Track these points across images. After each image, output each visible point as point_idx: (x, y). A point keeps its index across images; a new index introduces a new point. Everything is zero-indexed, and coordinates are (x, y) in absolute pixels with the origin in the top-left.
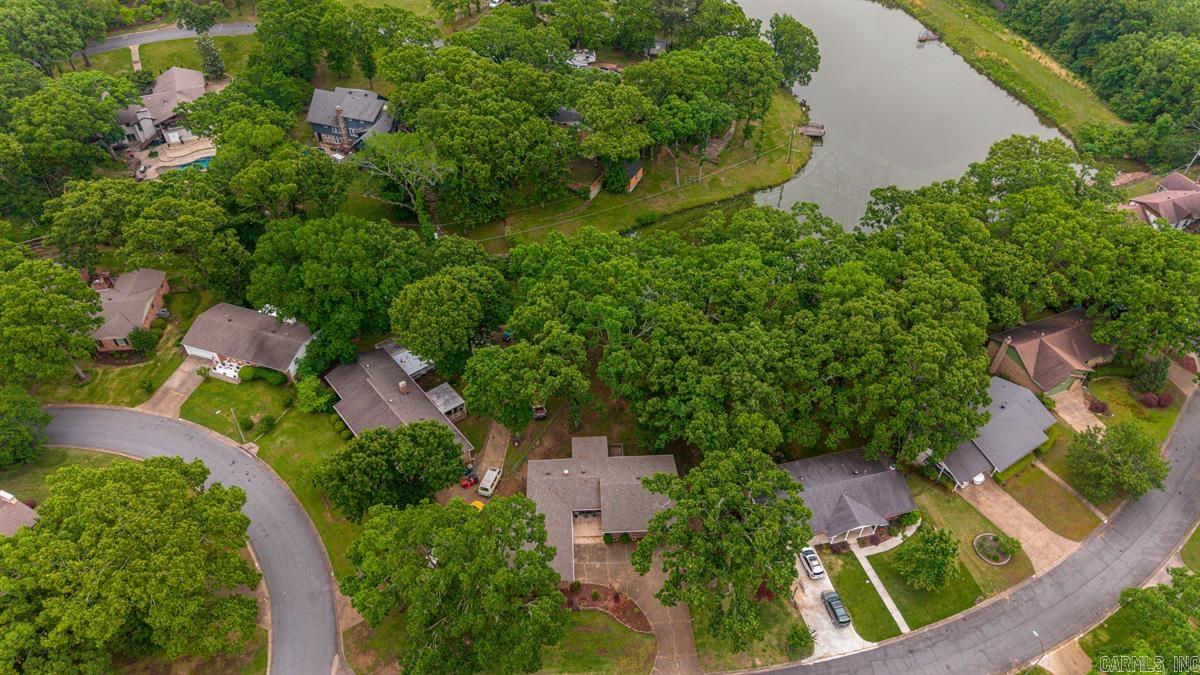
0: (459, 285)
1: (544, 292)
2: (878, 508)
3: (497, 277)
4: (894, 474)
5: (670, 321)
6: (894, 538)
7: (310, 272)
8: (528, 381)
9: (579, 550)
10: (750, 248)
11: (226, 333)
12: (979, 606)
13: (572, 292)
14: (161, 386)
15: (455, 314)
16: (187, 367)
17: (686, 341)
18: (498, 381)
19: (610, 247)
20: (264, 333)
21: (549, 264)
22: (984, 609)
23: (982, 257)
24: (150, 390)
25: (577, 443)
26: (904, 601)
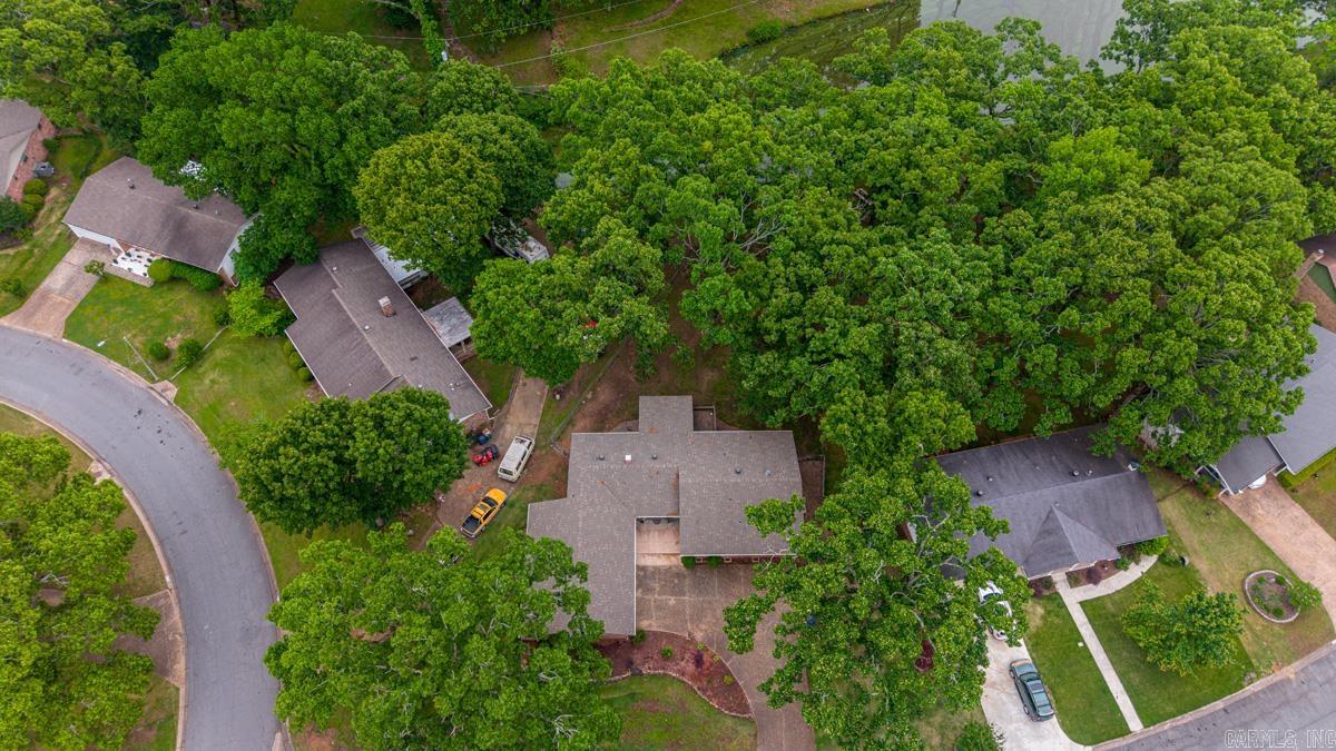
0: (463, 151)
1: (599, 165)
2: (1104, 533)
3: (527, 133)
4: (1133, 478)
5: (802, 224)
6: (1122, 572)
7: (230, 120)
8: (568, 323)
9: (645, 576)
10: (932, 97)
11: (128, 208)
12: (1249, 689)
13: (643, 168)
14: (38, 285)
15: (456, 200)
16: (76, 257)
17: (827, 262)
18: (522, 321)
19: (708, 86)
20: (184, 210)
21: (611, 112)
22: (1256, 694)
23: (1300, 121)
24: (20, 293)
25: (647, 404)
26: (1135, 678)
